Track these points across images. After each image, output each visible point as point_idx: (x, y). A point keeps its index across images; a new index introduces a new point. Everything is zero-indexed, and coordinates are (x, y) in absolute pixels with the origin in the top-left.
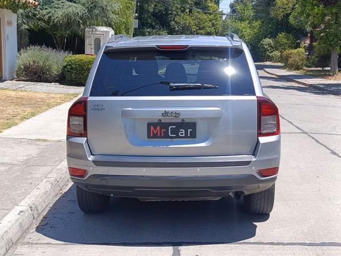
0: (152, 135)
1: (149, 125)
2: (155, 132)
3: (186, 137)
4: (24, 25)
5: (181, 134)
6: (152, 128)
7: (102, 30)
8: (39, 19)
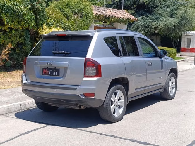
0: (44, 73)
1: (43, 69)
2: (45, 72)
3: (55, 75)
4: (142, 31)
5: (54, 74)
6: (44, 70)
7: (192, 33)
8: (151, 28)
